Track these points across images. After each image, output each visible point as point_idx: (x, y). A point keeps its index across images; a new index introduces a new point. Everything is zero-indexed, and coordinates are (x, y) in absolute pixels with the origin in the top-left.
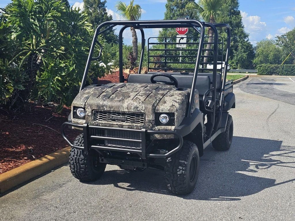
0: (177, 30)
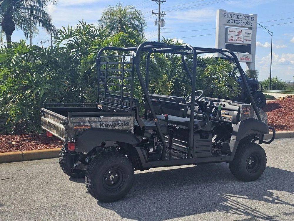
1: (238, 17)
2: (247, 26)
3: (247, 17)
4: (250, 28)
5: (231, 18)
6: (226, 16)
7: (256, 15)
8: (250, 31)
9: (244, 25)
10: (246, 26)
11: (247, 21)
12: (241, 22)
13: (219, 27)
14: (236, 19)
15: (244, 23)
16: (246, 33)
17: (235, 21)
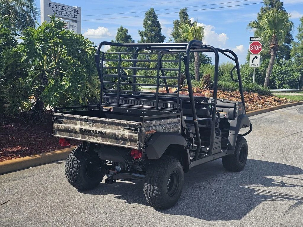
0: (251, 49)
1: (63, 8)
2: (73, 19)
3: (72, 9)
4: (75, 21)
5: (56, 9)
6: (51, 7)
7: (80, 8)
8: (75, 24)
9: (69, 17)
10: (71, 19)
11: (71, 13)
12: (66, 14)
13: (44, 17)
14: (61, 10)
15: (69, 15)
16: (71, 26)
17: (61, 13)
